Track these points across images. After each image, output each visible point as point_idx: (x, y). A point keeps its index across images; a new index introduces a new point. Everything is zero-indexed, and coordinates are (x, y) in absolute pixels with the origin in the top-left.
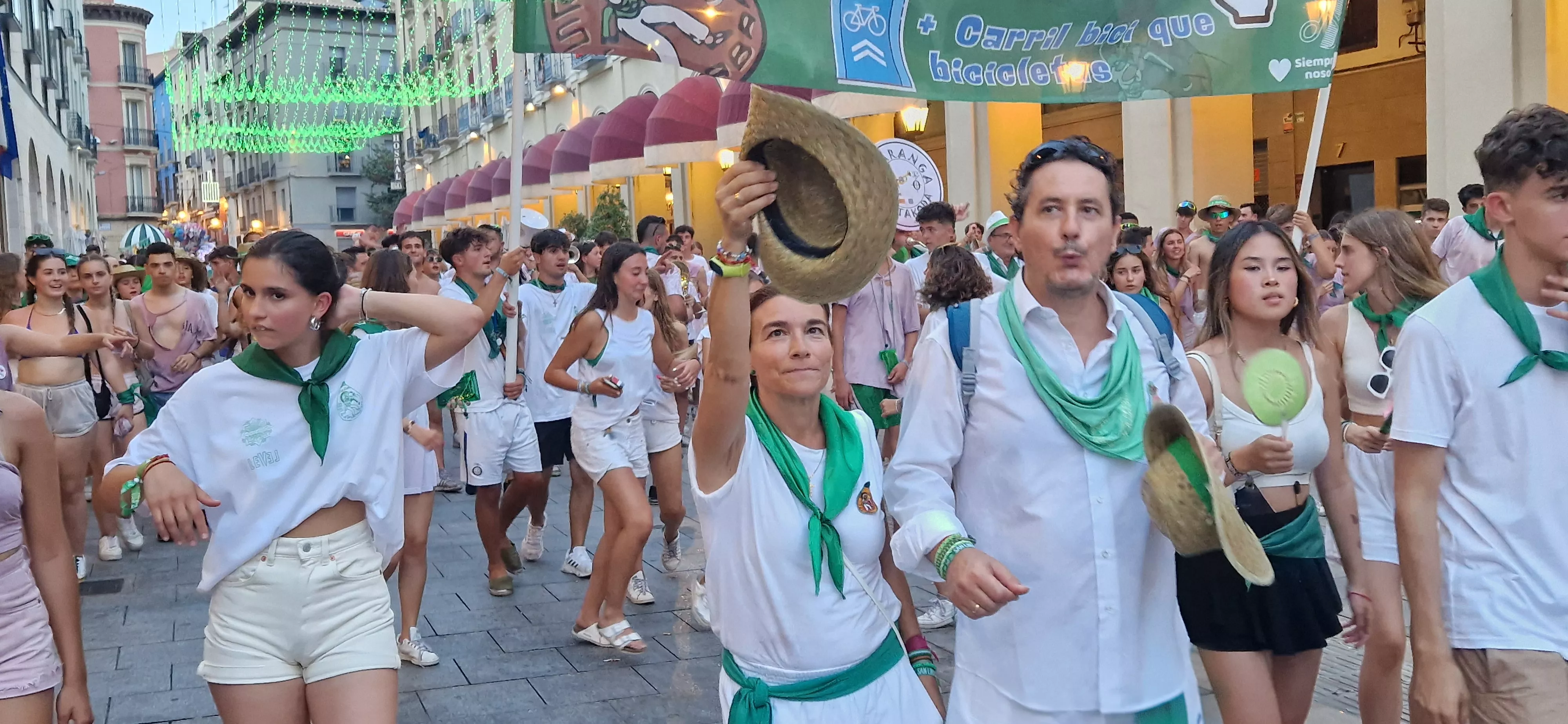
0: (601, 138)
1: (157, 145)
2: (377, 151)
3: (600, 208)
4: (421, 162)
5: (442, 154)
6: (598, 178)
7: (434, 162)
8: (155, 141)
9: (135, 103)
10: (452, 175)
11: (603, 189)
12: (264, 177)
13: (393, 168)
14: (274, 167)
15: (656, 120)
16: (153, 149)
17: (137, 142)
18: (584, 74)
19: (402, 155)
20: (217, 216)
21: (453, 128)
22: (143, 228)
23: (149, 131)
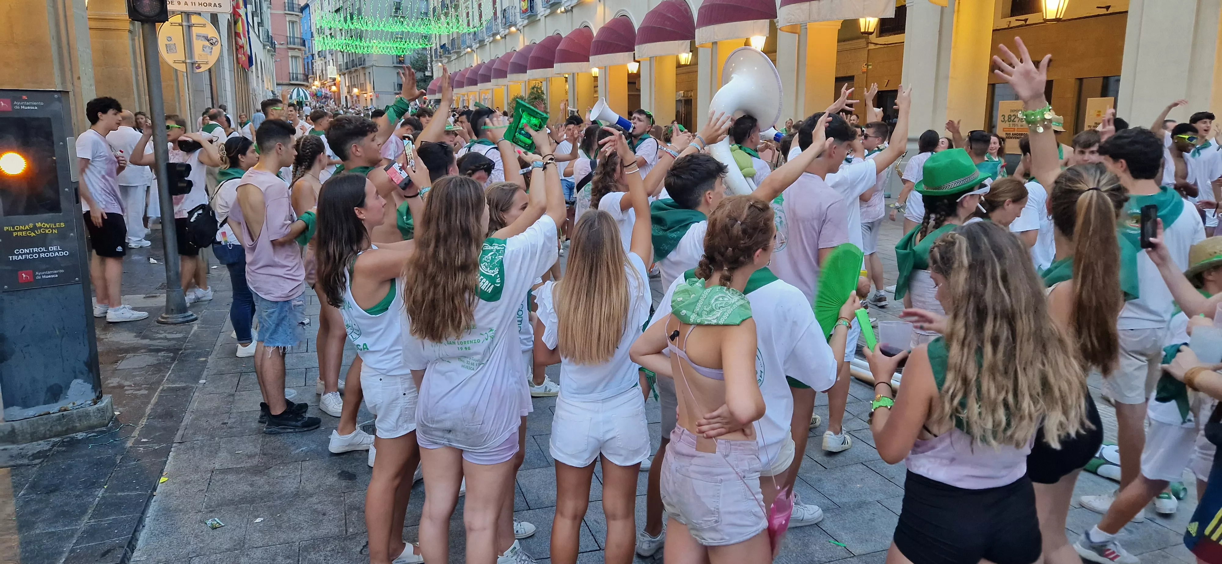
0: (532, 57)
1: (305, 46)
2: (418, 54)
3: (532, 93)
4: (441, 62)
5: (453, 58)
6: (531, 78)
7: (448, 62)
8: (303, 44)
9: (293, 23)
10: (457, 70)
11: (533, 84)
12: (360, 65)
13: (427, 64)
14: (364, 60)
15: (561, 50)
16: (303, 48)
17: (294, 44)
18: (526, 22)
19: (431, 57)
20: (335, 84)
21: (458, 44)
22: (298, 89)
23: (301, 38)
